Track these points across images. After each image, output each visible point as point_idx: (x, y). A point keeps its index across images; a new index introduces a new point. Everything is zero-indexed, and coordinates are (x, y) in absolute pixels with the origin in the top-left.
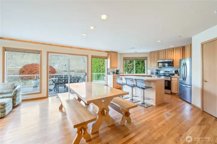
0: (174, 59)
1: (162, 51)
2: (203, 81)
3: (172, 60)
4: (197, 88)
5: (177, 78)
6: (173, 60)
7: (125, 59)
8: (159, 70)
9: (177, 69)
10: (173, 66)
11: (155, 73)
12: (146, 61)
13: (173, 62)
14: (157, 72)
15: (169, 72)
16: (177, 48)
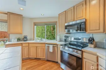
0: (88, 18)
3: (84, 20)
5: (96, 57)
6: (86, 20)
7: (36, 24)
8: (68, 37)
9: (91, 36)
10: (86, 31)
11: (63, 40)
13: (85, 23)
14: (65, 38)
15: (80, 39)
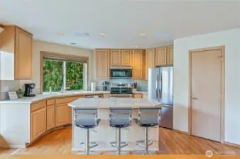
0: (133, 66)
1: (116, 50)
2: (191, 98)
4: (181, 107)
7: (44, 56)
8: (108, 83)
9: (135, 82)
12: (85, 65)
16: (137, 50)
